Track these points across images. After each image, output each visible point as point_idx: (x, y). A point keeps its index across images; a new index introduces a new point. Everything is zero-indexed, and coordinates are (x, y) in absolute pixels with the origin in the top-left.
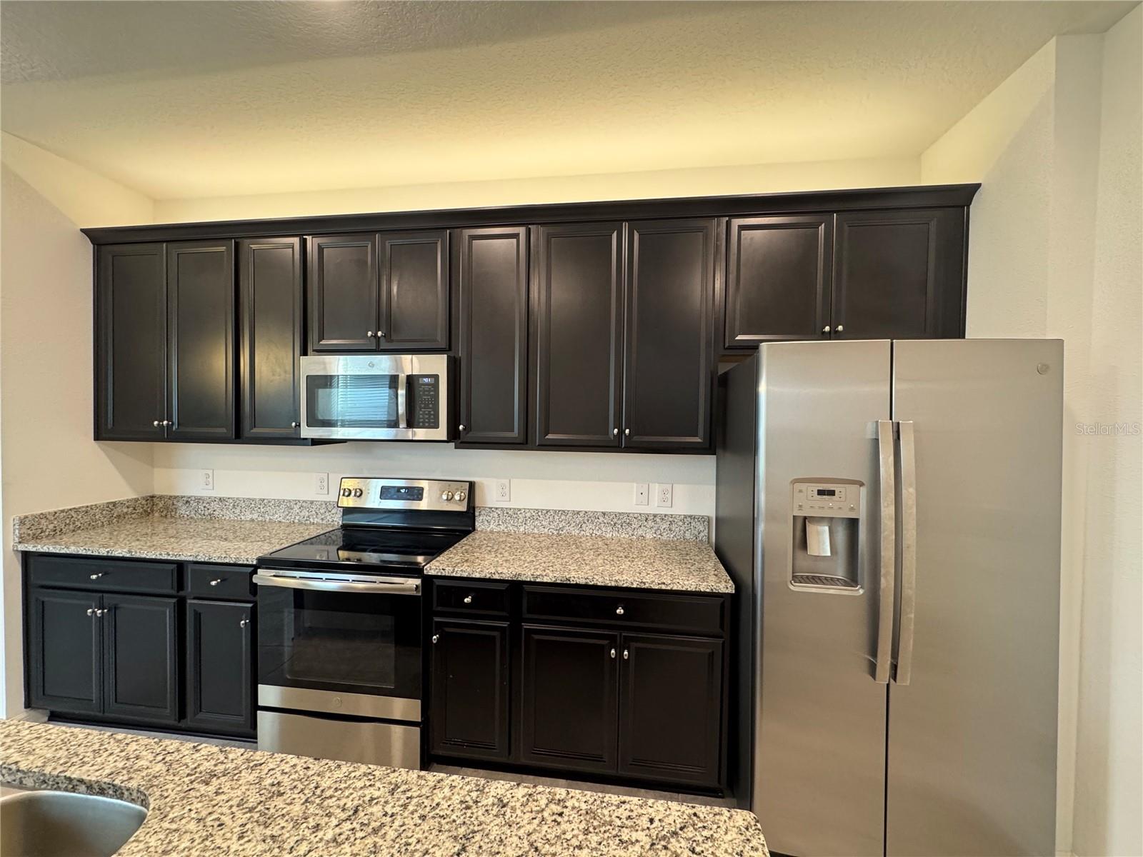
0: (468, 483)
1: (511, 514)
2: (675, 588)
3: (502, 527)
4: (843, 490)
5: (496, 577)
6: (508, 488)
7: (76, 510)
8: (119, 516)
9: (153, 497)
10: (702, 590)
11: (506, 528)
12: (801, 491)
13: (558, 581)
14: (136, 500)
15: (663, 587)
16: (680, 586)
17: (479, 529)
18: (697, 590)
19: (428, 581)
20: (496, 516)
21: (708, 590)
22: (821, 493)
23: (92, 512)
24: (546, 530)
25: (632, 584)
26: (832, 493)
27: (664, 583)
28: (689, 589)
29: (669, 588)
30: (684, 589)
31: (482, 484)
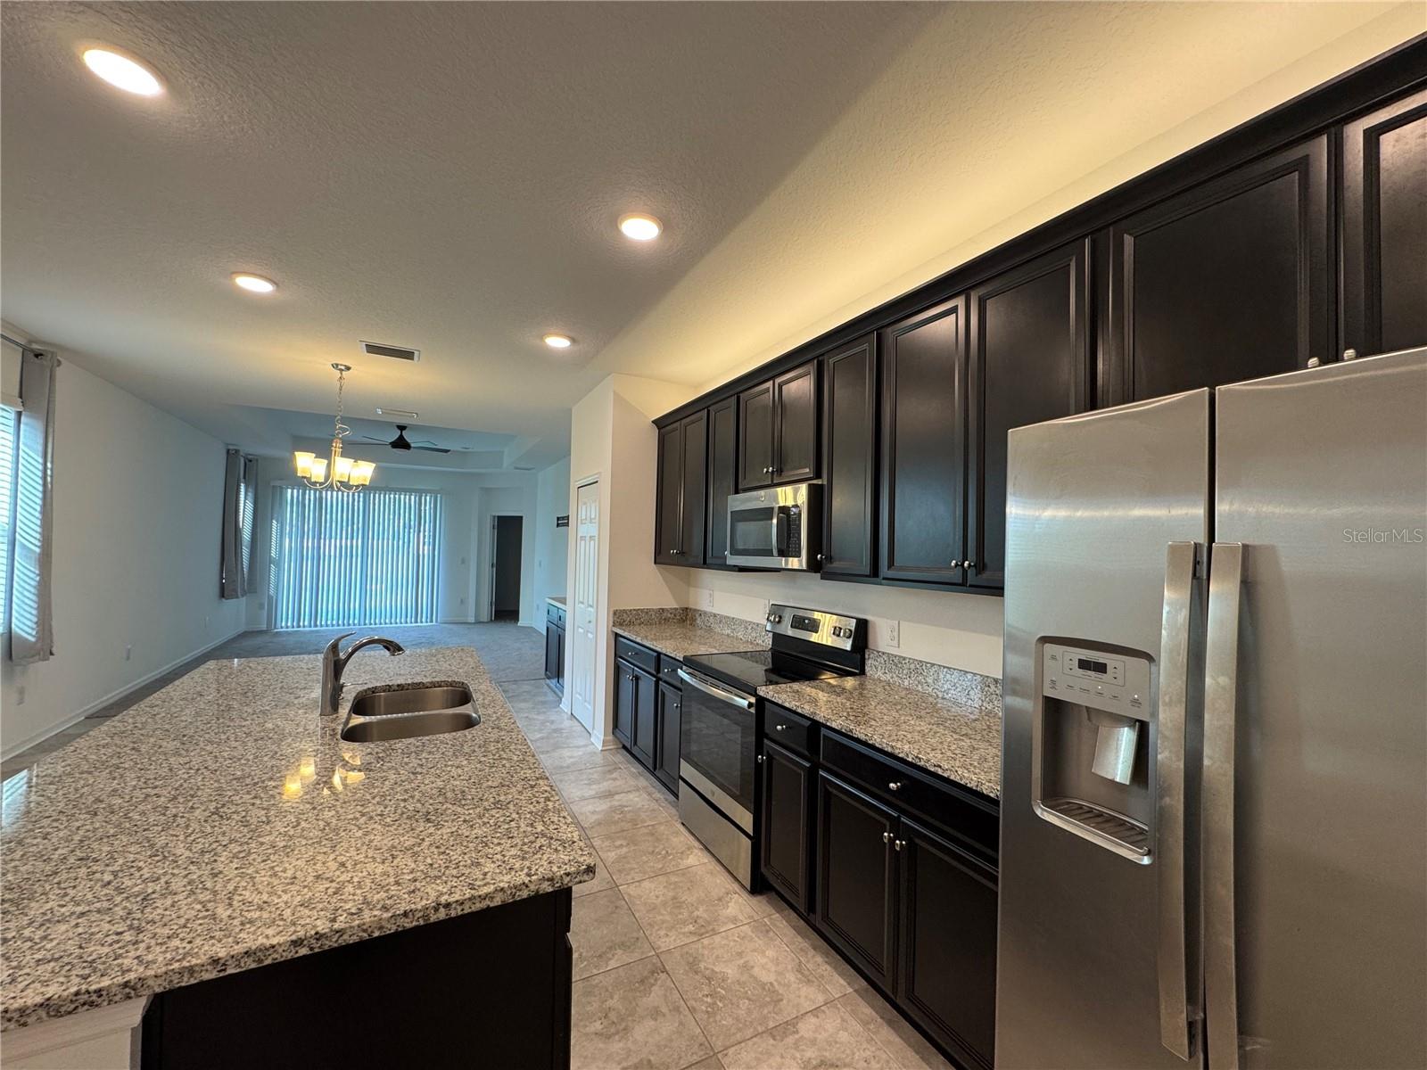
0: (855, 621)
1: (896, 662)
2: (952, 778)
3: (889, 676)
4: (1120, 665)
5: (799, 710)
6: (897, 630)
7: (642, 610)
8: (665, 619)
9: (687, 609)
10: (985, 792)
11: (892, 678)
12: (1053, 658)
13: (843, 731)
14: (676, 609)
15: (940, 772)
16: (958, 777)
17: (868, 674)
18: (979, 789)
19: (761, 702)
20: (883, 661)
21: (992, 795)
22: (1084, 665)
23: (650, 613)
24: (930, 690)
25: (907, 756)
26: (1101, 668)
27: (940, 767)
28: (969, 785)
29: (945, 775)
30: (962, 782)
31: (875, 624)
